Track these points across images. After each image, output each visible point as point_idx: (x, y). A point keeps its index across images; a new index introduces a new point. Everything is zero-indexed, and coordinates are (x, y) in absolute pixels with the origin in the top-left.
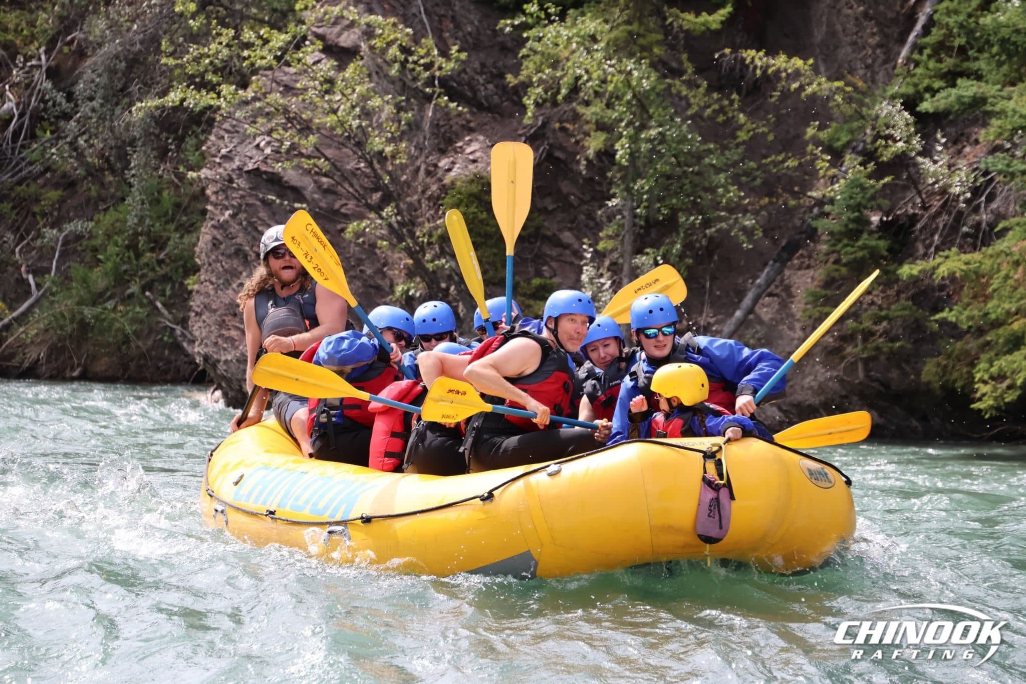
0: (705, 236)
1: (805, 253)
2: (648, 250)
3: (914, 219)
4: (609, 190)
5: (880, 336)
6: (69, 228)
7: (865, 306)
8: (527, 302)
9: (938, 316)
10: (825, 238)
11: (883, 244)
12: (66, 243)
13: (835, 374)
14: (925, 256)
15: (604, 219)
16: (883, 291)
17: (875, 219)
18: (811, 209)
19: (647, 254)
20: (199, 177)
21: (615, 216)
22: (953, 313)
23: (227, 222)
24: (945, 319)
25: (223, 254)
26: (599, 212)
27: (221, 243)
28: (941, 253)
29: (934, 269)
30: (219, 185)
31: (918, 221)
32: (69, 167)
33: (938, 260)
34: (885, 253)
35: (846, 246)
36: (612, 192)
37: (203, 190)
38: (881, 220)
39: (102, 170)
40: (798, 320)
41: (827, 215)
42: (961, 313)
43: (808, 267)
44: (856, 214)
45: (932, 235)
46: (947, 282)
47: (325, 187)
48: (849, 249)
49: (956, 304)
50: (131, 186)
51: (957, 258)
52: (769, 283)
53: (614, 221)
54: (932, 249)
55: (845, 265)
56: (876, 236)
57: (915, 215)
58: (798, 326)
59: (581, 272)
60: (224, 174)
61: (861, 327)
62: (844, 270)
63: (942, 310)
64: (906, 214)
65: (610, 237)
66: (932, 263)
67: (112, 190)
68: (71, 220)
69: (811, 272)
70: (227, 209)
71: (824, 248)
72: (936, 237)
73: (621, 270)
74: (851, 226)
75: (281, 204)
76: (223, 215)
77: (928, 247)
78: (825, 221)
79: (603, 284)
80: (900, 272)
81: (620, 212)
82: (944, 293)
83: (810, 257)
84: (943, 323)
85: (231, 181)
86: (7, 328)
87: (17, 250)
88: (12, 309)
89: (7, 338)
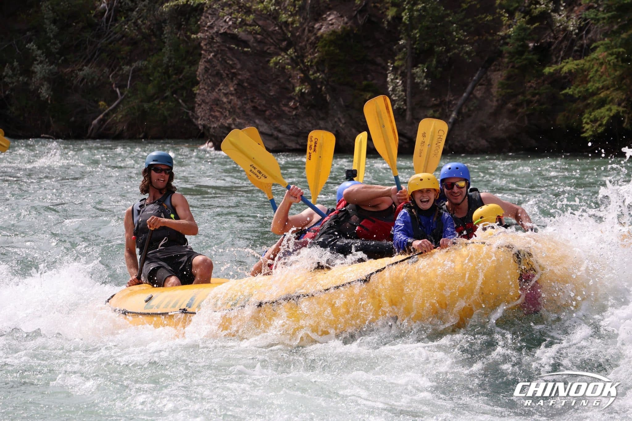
0: (447, 57)
1: (497, 63)
2: (420, 65)
3: (550, 44)
4: (399, 36)
5: (536, 102)
6: (135, 65)
7: (527, 88)
9: (563, 92)
10: (506, 55)
11: (535, 57)
12: (134, 71)
13: (513, 122)
14: (556, 63)
15: (397, 51)
16: (536, 81)
17: (531, 45)
18: (499, 41)
19: (419, 67)
20: (197, 37)
21: (402, 49)
22: (571, 90)
23: (211, 59)
24: (567, 93)
25: (210, 75)
26: (395, 47)
27: (209, 69)
28: (564, 61)
29: (561, 68)
30: (207, 41)
31: (552, 45)
32: (134, 34)
33: (563, 64)
34: (537, 62)
35: (517, 59)
36: (401, 37)
37: (200, 43)
38: (534, 45)
39: (150, 35)
40: (495, 97)
41: (507, 44)
42: (575, 90)
43: (499, 70)
44: (522, 43)
45: (560, 51)
46: (568, 75)
47: (259, 40)
48: (519, 60)
49: (572, 85)
50: (164, 43)
51: (572, 63)
52: (480, 78)
53: (402, 51)
54: (560, 59)
55: (517, 68)
56: (532, 53)
57: (550, 42)
58: (495, 99)
59: (387, 77)
60: (209, 35)
61: (526, 99)
62: (516, 71)
63: (565, 89)
64: (546, 42)
65: (400, 59)
66: (560, 66)
67: (155, 45)
68: (135, 61)
69: (500, 73)
70: (211, 52)
71: (506, 60)
72: (562, 53)
73: (406, 75)
74: (520, 49)
75: (238, 49)
76: (210, 55)
77: (557, 58)
78: (506, 47)
79: (398, 83)
80: (544, 71)
81: (405, 46)
82: (567, 80)
83: (499, 65)
84: (566, 95)
85: (213, 38)
86: (107, 115)
87: (111, 76)
88: (109, 105)
89: (107, 120)
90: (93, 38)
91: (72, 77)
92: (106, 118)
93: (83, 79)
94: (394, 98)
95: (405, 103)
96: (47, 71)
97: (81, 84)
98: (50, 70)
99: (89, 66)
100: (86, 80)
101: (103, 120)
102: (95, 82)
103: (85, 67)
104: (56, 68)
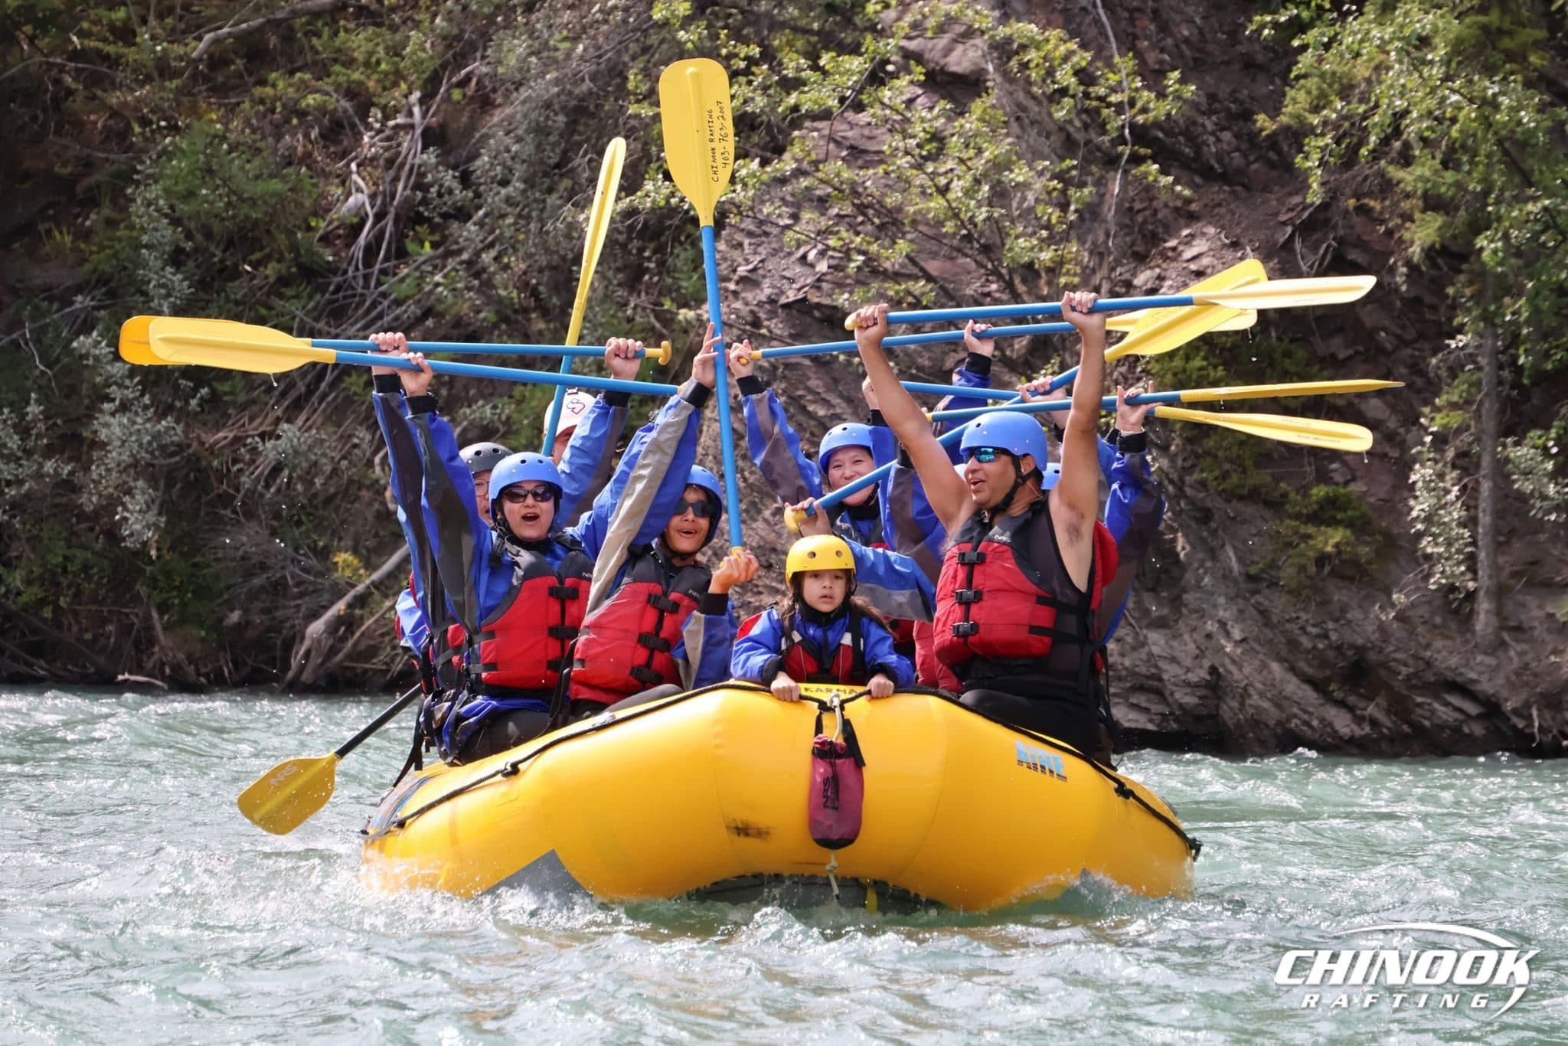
4: (1450, 319)
8: (1303, 529)
15: (1444, 373)
19: (1529, 437)
20: (699, 318)
21: (1462, 367)
26: (1434, 361)
30: (735, 332)
32: (466, 305)
36: (1456, 322)
39: (525, 311)
53: (1462, 377)
60: (745, 311)
65: (1454, 406)
68: (471, 404)
73: (1477, 466)
79: (1447, 492)
81: (1472, 359)
85: (756, 322)
86: (362, 600)
87: (377, 460)
88: (370, 567)
89: (362, 619)
90: (317, 320)
91: (235, 461)
92: (358, 612)
93: (276, 470)
94: (1429, 550)
95: (1473, 569)
96: (147, 438)
97: (267, 486)
98: (156, 436)
99: (300, 421)
100: (286, 472)
101: (348, 623)
102: (318, 482)
103: (286, 426)
104: (179, 429)
